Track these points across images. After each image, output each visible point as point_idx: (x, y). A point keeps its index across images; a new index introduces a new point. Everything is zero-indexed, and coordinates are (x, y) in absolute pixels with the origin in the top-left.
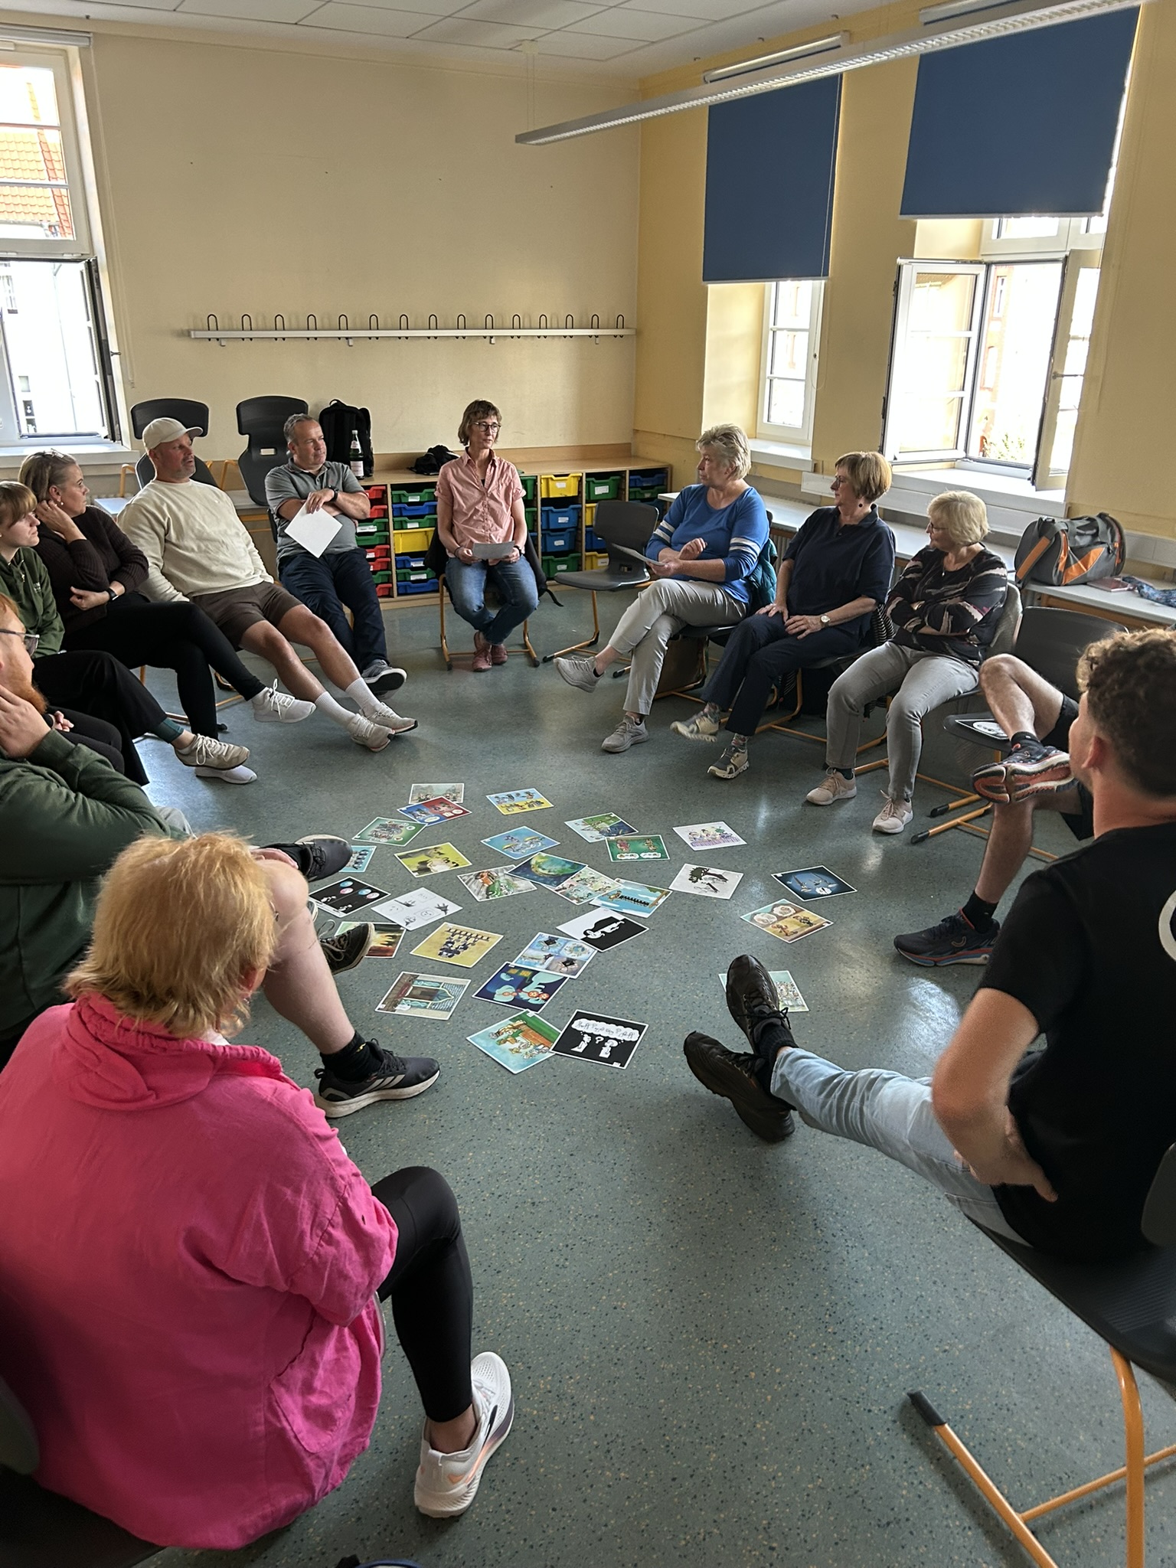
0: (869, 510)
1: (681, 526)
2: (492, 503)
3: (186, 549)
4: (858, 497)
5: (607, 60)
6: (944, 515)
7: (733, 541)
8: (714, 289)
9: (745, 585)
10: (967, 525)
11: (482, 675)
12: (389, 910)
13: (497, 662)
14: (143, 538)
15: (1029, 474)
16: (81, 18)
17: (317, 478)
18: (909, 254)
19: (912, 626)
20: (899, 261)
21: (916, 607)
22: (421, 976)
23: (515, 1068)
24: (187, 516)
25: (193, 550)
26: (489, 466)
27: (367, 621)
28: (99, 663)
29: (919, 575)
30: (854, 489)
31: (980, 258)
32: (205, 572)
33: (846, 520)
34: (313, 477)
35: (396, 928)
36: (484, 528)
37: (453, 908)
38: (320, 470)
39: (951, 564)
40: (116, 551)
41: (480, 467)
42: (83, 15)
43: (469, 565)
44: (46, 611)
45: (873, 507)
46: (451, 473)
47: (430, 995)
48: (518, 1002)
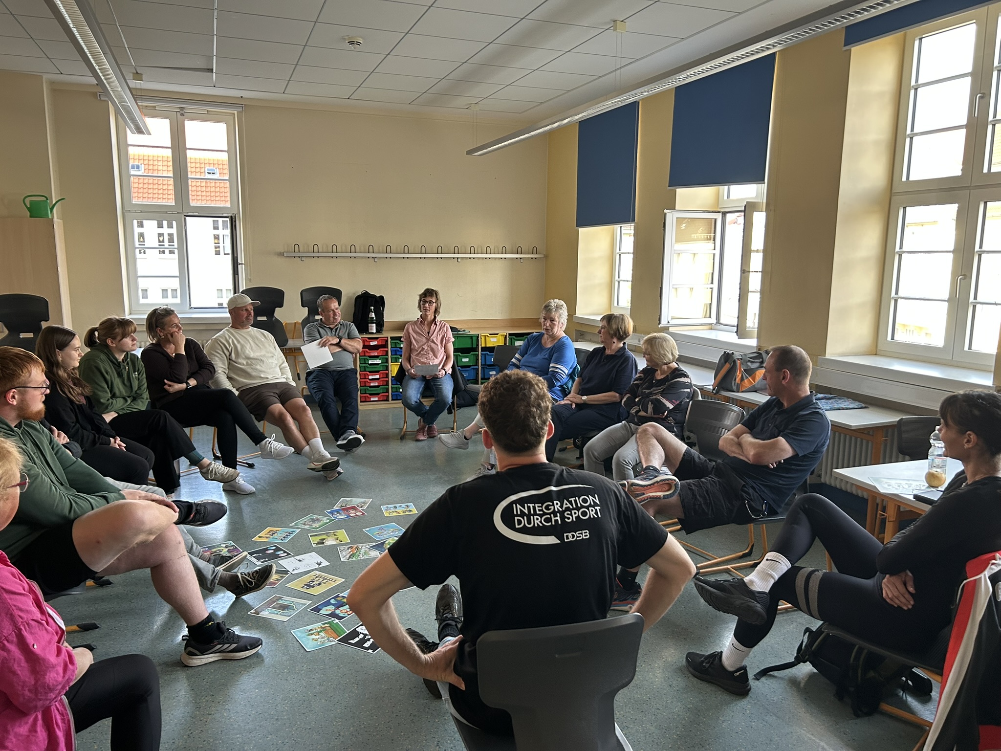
0: (621, 345)
1: (526, 356)
2: (432, 345)
3: (240, 364)
4: (612, 338)
5: (523, 112)
6: (649, 347)
7: (551, 365)
8: (582, 231)
9: (560, 390)
10: (662, 352)
11: (419, 443)
12: (288, 564)
13: (431, 436)
14: (218, 357)
15: (735, 329)
16: (239, 98)
17: (334, 330)
18: (673, 207)
19: (634, 411)
20: (665, 211)
21: (637, 400)
22: (285, 598)
23: (308, 649)
24: (242, 346)
25: (243, 365)
26: (433, 325)
27: (348, 408)
28: (158, 416)
29: (641, 382)
30: (609, 334)
31: (719, 210)
32: (247, 375)
33: (608, 352)
34: (331, 329)
35: (287, 572)
36: (426, 358)
37: (325, 563)
38: (336, 326)
39: (659, 376)
40: (197, 361)
41: (428, 325)
42: (240, 96)
43: (414, 379)
44: (139, 388)
45: (624, 344)
46: (411, 328)
47: (284, 607)
48: (333, 615)
